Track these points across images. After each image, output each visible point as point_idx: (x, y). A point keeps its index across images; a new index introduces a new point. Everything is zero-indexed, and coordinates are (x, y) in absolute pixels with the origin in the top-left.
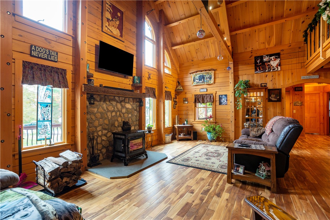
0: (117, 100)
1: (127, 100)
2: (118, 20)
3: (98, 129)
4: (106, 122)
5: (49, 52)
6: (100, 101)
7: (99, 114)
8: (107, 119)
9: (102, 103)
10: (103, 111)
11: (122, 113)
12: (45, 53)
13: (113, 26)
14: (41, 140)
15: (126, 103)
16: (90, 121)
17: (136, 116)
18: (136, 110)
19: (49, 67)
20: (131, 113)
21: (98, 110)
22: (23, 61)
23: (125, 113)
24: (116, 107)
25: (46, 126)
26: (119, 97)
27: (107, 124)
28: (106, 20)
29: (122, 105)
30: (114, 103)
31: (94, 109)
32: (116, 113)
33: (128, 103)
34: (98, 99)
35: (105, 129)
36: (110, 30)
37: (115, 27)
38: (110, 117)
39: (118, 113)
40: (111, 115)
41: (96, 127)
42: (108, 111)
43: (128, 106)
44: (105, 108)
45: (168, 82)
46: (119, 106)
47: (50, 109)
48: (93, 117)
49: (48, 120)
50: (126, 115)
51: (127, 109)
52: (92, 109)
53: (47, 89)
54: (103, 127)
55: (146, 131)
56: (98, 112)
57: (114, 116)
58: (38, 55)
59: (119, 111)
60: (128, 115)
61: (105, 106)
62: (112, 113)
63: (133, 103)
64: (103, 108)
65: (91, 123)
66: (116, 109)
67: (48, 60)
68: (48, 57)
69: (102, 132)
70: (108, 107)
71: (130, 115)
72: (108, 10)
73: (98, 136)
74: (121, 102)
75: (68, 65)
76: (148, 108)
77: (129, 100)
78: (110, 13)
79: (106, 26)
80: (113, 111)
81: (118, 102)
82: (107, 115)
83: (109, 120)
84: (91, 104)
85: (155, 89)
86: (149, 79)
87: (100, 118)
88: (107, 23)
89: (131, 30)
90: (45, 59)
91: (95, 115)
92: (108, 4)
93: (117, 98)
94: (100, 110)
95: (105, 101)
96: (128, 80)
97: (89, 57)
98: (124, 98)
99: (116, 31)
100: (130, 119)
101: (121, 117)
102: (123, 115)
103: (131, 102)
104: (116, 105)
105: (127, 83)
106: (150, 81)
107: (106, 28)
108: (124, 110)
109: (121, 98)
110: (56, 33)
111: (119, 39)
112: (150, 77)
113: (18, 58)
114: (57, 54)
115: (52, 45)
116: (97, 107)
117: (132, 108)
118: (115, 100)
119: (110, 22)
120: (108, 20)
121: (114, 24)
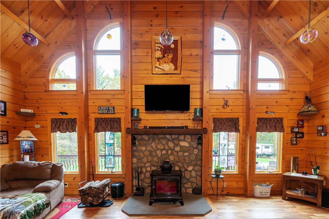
0: (169, 138)
1: (182, 137)
2: (171, 53)
3: (147, 165)
4: (155, 159)
5: (108, 108)
7: (148, 152)
8: (157, 157)
9: (150, 142)
10: (151, 149)
11: (175, 151)
12: (106, 110)
13: (165, 63)
14: (107, 168)
15: (181, 140)
16: (139, 158)
17: (196, 155)
18: (196, 148)
19: (109, 118)
20: (189, 152)
21: (146, 148)
22: (95, 118)
23: (179, 152)
24: (166, 146)
25: (110, 159)
26: (171, 135)
27: (156, 162)
28: (156, 60)
29: (174, 143)
30: (164, 142)
31: (142, 148)
32: (167, 151)
33: (184, 140)
34: (147, 139)
35: (154, 166)
36: (161, 69)
37: (168, 63)
38: (159, 155)
39: (170, 152)
40: (161, 153)
41: (145, 164)
42: (158, 149)
43: (183, 144)
44: (154, 147)
45: (275, 104)
46: (171, 144)
47: (113, 147)
48: (142, 155)
49: (112, 155)
50: (181, 154)
51: (181, 147)
52: (140, 148)
53: (111, 134)
54: (152, 164)
55: (213, 174)
56: (146, 150)
57: (165, 154)
58: (102, 112)
59: (171, 149)
60: (183, 154)
61: (153, 145)
62: (161, 151)
63: (192, 140)
64: (152, 147)
65: (140, 159)
66: (166, 147)
67: (108, 113)
68: (107, 112)
69: (151, 168)
70: (157, 146)
71: (186, 154)
72: (158, 50)
73: (147, 171)
74: (173, 140)
75: (122, 114)
76: (225, 146)
77: (184, 138)
78: (161, 51)
79: (156, 67)
80: (164, 149)
81: (169, 140)
82: (156, 153)
83: (158, 158)
84: (133, 144)
85: (238, 119)
86: (225, 107)
87: (148, 156)
88: (158, 63)
89: (191, 55)
90: (106, 113)
91: (143, 153)
92: (158, 43)
93: (168, 136)
94: (148, 149)
95: (154, 140)
96: (187, 115)
97: (140, 102)
98: (177, 136)
99: (168, 67)
100: (187, 158)
101: (173, 155)
102: (176, 153)
103: (189, 139)
104: (167, 144)
105: (186, 118)
106: (228, 109)
107: (157, 69)
108: (177, 149)
109: (173, 136)
110: (114, 93)
111: (173, 74)
112: (226, 104)
113: (92, 117)
114: (114, 108)
115: (111, 102)
116: (146, 145)
117: (190, 146)
118: (165, 138)
119: (161, 61)
120: (158, 59)
121: (166, 60)
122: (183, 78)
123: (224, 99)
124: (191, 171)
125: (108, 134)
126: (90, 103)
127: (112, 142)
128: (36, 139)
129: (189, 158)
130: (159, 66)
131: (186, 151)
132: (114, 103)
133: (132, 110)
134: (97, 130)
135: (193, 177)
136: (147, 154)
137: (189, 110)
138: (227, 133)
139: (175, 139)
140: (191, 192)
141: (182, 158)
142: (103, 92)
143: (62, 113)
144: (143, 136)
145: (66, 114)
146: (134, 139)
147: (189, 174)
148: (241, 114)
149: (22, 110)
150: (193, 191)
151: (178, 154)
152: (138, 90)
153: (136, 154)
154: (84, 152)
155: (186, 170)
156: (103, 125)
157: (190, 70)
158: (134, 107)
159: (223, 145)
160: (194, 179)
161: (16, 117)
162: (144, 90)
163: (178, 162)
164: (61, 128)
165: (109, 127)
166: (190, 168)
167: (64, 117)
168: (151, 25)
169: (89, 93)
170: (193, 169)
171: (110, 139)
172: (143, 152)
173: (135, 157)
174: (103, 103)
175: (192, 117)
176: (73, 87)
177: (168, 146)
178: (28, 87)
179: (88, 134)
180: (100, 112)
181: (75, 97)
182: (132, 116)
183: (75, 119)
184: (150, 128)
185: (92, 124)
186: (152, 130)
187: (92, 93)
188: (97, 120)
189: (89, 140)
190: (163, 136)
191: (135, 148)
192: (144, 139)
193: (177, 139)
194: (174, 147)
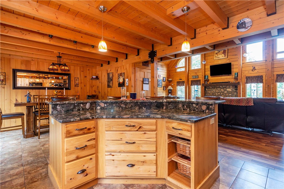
5: (196, 76)
6: (212, 88)
7: (211, 94)
15: (228, 88)
17: (236, 95)
18: (235, 92)
19: (196, 80)
23: (227, 93)
24: (220, 91)
26: (222, 86)
30: (219, 89)
32: (220, 93)
33: (229, 88)
39: (222, 93)
42: (216, 92)
43: (228, 90)
44: (214, 91)
46: (222, 90)
49: (197, 95)
51: (227, 91)
52: (208, 92)
56: (211, 93)
57: (219, 94)
59: (222, 92)
60: (229, 95)
61: (214, 90)
62: (218, 93)
63: (233, 88)
64: (213, 91)
68: (196, 78)
74: (223, 88)
75: (201, 78)
76: (255, 91)
77: (229, 87)
79: (216, 57)
81: (221, 88)
82: (215, 94)
84: (205, 90)
85: (262, 76)
86: (254, 70)
88: (217, 55)
94: (211, 92)
95: (214, 88)
96: (231, 76)
97: (208, 73)
98: (225, 86)
100: (230, 97)
102: (225, 94)
103: (231, 88)
104: (220, 90)
105: (231, 78)
106: (256, 71)
107: (216, 58)
108: (226, 92)
109: (223, 86)
110: (198, 70)
112: (254, 69)
113: (190, 80)
114: (198, 76)
116: (211, 91)
117: (232, 91)
118: (219, 87)
119: (218, 54)
120: (217, 53)
121: (220, 53)
122: (229, 59)
123: (253, 66)
125: (196, 86)
126: (190, 75)
127: (197, 89)
128: (172, 89)
129: (232, 97)
131: (230, 93)
132: (198, 74)
133: (205, 76)
134: (192, 85)
136: (211, 95)
137: (231, 74)
138: (256, 84)
139: (224, 88)
141: (228, 97)
142: (194, 70)
143: (180, 79)
144: (209, 87)
145: (181, 79)
146: (205, 88)
148: (265, 73)
149: (169, 79)
151: (226, 95)
152: (208, 68)
153: (206, 94)
154: (187, 93)
156: (194, 83)
157: (233, 55)
158: (206, 75)
159: (253, 91)
161: (168, 82)
162: (210, 67)
164: (180, 85)
165: (196, 84)
167: (181, 81)
169: (189, 71)
171: (196, 88)
172: (210, 94)
174: (194, 74)
175: (233, 77)
176: (183, 70)
178: (171, 71)
179: (189, 87)
180: (193, 78)
181: (184, 73)
182: (205, 79)
183: (184, 81)
184: (212, 83)
185: (190, 83)
186: (212, 84)
187: (190, 71)
188: (192, 81)
189: (189, 89)
191: (206, 92)
192: (210, 88)
193: (226, 87)
194: (224, 91)
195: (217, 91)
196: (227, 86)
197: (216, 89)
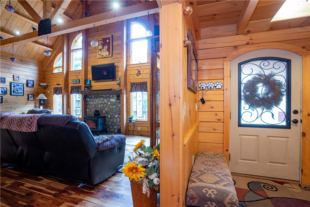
1: (111, 96)
2: (107, 45)
5: (77, 80)
7: (94, 105)
9: (95, 99)
13: (104, 51)
15: (111, 98)
17: (120, 107)
19: (77, 86)
23: (110, 105)
24: (103, 101)
28: (100, 50)
30: (102, 99)
32: (104, 105)
33: (113, 98)
34: (93, 97)
38: (100, 107)
43: (112, 100)
46: (106, 100)
48: (91, 107)
49: (79, 107)
50: (111, 106)
51: (111, 102)
52: (90, 103)
56: (93, 104)
57: (102, 107)
59: (106, 104)
60: (112, 106)
62: (101, 105)
64: (96, 102)
65: (90, 110)
71: (114, 107)
72: (100, 44)
74: (107, 97)
76: (140, 101)
77: (113, 96)
78: (102, 45)
79: (99, 54)
80: (102, 104)
81: (104, 98)
82: (98, 106)
83: (99, 109)
85: (146, 83)
86: (138, 75)
87: (94, 108)
88: (100, 52)
89: (118, 45)
90: (75, 84)
91: (92, 106)
92: (100, 41)
93: (104, 96)
95: (96, 98)
97: (90, 76)
98: (109, 95)
99: (105, 53)
100: (114, 110)
101: (107, 107)
102: (109, 106)
103: (115, 97)
105: (115, 84)
106: (140, 76)
107: (99, 56)
108: (109, 103)
109: (106, 95)
110: (78, 72)
111: (108, 57)
112: (139, 73)
113: (70, 85)
114: (79, 80)
115: (78, 77)
116: (93, 101)
117: (116, 102)
118: (102, 97)
119: (102, 50)
121: (104, 49)
122: (113, 59)
123: (137, 70)
124: (117, 118)
125: (77, 95)
126: (69, 78)
128: (46, 98)
129: (115, 110)
130: (100, 54)
131: (114, 105)
133: (86, 81)
134: (72, 93)
135: (118, 122)
137: (116, 79)
140: (116, 132)
141: (112, 109)
144: (92, 96)
145: (59, 85)
146: (85, 97)
147: (116, 120)
148: (148, 79)
149: (41, 84)
150: (118, 131)
151: (109, 107)
154: (64, 105)
155: (114, 117)
156: (74, 90)
157: (118, 54)
158: (87, 79)
160: (118, 123)
161: (39, 87)
162: (91, 68)
163: (109, 112)
164: (57, 92)
165: (76, 91)
166: (116, 116)
168: (98, 31)
169: (69, 73)
170: (118, 117)
171: (78, 98)
173: (88, 108)
174: (75, 78)
176: (61, 70)
177: (104, 101)
178: (46, 72)
180: (73, 83)
181: (61, 76)
183: (62, 87)
185: (70, 90)
188: (72, 88)
189: (68, 98)
190: (102, 95)
192: (92, 98)
193: (109, 97)
194: (107, 102)
195: (99, 102)
196: (110, 95)
197: (98, 99)
